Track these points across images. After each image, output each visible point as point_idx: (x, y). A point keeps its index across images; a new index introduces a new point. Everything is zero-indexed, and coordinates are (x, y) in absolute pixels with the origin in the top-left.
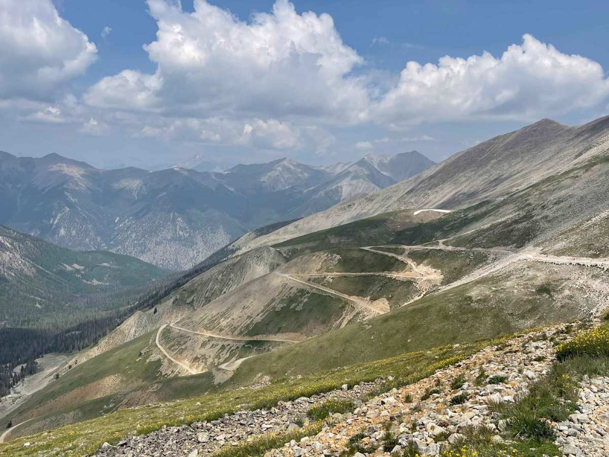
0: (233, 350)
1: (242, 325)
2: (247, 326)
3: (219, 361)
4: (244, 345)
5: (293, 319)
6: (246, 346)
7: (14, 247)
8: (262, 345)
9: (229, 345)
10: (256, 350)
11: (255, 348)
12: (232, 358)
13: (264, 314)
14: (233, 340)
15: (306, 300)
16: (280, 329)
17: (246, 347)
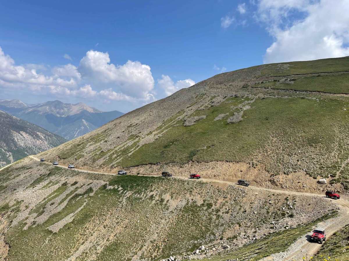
0: (77, 196)
1: (117, 149)
2: (125, 151)
3: (36, 220)
4: (105, 186)
5: (225, 135)
6: (109, 187)
7: (46, 138)
8: (146, 187)
9: (76, 183)
10: (128, 198)
11: (129, 194)
12: (67, 215)
13: (162, 131)
14: (89, 174)
15: (247, 107)
16: (193, 154)
17: (107, 191)
